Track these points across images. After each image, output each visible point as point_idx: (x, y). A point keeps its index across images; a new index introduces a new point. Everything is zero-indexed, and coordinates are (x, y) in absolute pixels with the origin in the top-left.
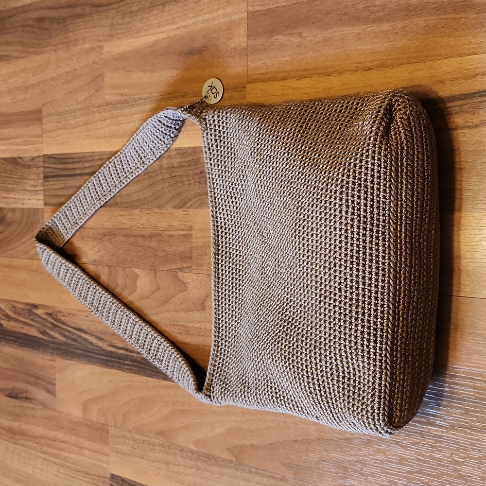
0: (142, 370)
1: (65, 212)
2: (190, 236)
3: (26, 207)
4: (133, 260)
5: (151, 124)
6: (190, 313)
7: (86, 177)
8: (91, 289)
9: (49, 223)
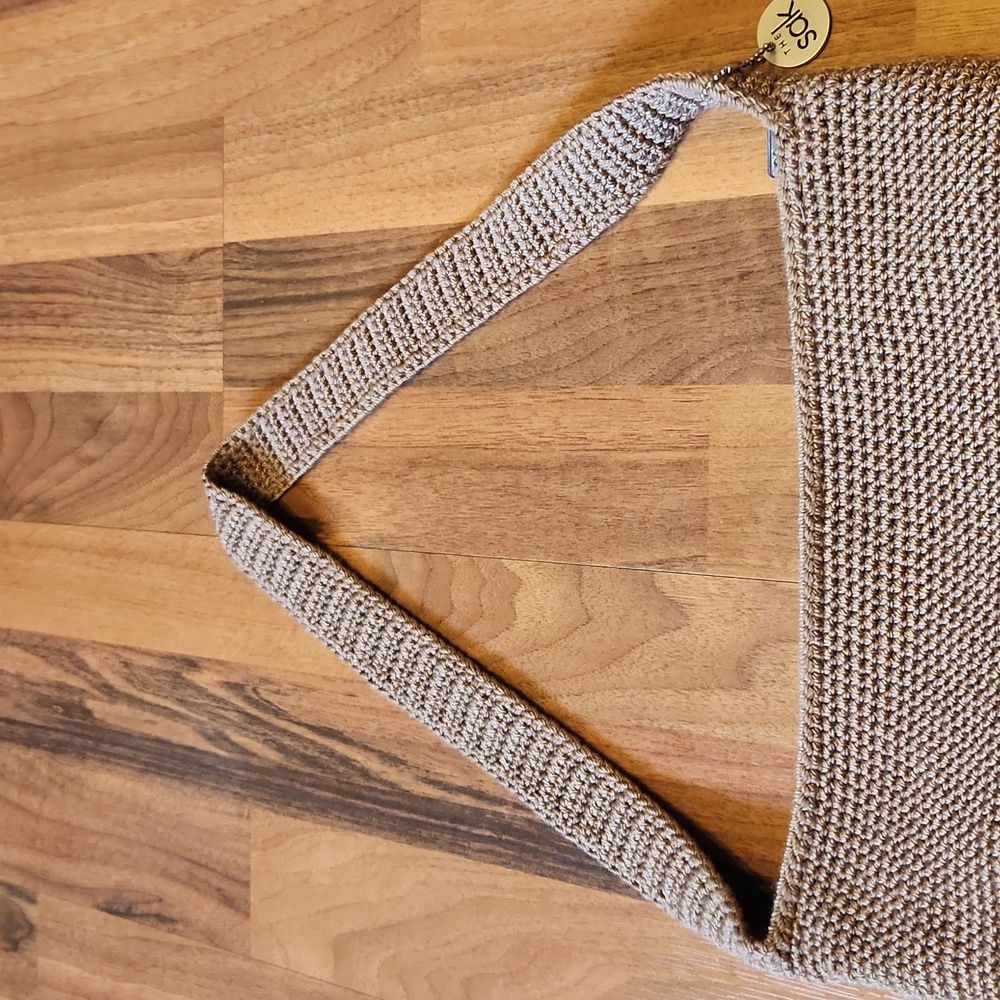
0: (530, 857)
1: (291, 402)
2: (703, 464)
3: (170, 390)
4: (503, 535)
5: (593, 132)
6: (697, 694)
7: (357, 303)
8: (371, 618)
9: (243, 431)
